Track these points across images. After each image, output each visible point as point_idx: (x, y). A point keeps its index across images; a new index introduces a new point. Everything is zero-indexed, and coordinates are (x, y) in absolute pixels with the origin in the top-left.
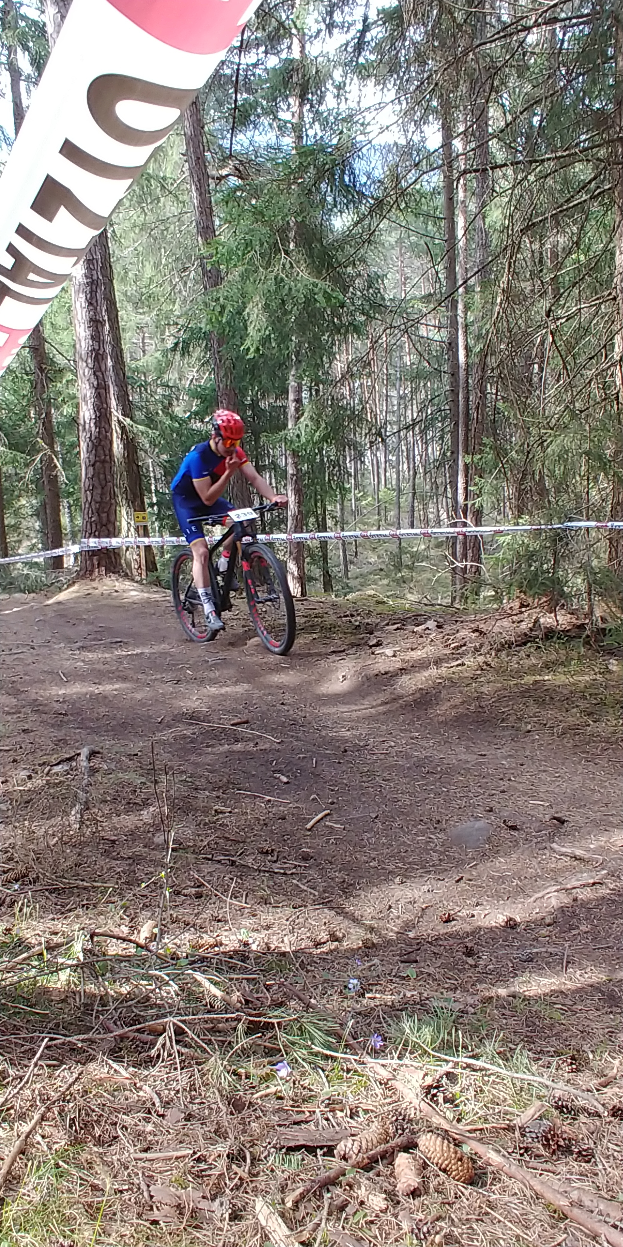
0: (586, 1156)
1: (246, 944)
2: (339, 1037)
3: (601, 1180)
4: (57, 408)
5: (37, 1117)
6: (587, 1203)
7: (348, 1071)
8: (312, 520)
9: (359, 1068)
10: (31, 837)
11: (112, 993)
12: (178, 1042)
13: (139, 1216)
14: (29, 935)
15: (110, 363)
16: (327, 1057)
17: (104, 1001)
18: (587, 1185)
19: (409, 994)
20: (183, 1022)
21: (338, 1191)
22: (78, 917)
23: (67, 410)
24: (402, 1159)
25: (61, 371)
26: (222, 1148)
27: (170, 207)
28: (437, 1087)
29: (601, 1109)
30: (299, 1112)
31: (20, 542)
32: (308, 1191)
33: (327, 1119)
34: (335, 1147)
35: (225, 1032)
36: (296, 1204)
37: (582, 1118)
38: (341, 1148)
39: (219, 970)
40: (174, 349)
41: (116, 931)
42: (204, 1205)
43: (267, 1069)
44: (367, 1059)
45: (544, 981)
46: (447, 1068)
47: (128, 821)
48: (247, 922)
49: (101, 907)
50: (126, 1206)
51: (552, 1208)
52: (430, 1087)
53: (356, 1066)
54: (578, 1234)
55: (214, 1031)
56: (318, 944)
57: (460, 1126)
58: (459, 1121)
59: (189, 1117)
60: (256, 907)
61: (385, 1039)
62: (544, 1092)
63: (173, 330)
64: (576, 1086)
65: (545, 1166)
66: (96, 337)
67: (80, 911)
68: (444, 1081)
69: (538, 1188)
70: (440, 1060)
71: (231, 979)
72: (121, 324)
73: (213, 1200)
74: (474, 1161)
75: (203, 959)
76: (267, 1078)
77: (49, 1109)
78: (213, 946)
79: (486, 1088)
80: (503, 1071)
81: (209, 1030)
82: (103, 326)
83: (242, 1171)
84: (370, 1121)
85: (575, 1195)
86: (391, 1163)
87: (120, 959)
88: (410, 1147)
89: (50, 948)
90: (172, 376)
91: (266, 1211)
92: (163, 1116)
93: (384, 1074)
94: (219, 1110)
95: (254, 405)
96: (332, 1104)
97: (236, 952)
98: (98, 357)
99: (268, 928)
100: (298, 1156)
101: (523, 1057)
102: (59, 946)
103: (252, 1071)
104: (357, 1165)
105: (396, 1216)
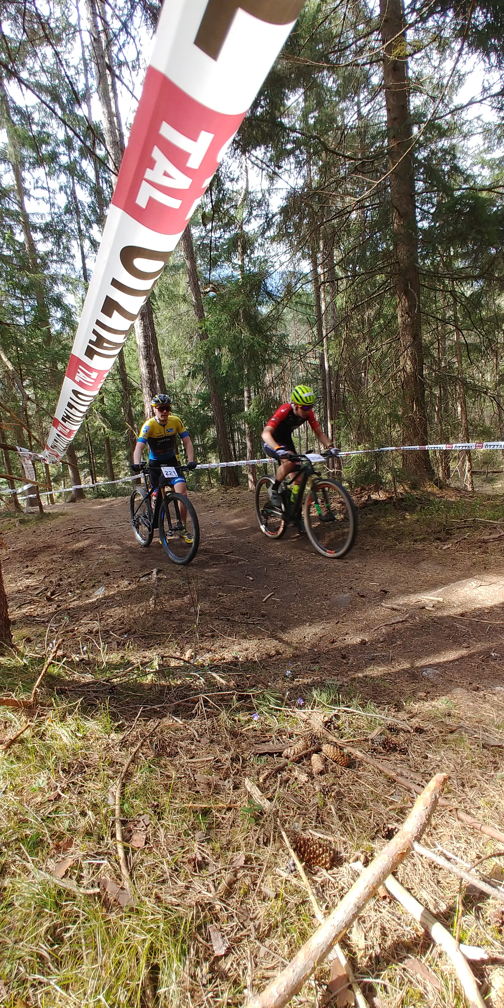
0: (404, 752)
1: (237, 658)
2: (282, 700)
3: (411, 763)
4: (134, 407)
5: (139, 744)
6: (405, 774)
7: (287, 716)
8: (259, 454)
9: (292, 714)
10: (131, 612)
11: (173, 684)
12: (205, 706)
13: (190, 789)
14: (133, 659)
15: (158, 384)
16: (277, 710)
17: (169, 687)
18: (405, 765)
19: (315, 678)
20: (207, 696)
21: (284, 773)
22: (155, 649)
23: (138, 408)
24: (315, 757)
25: (135, 390)
26: (228, 755)
27: (183, 307)
28: (330, 722)
29: (409, 729)
30: (264, 737)
31: (120, 472)
32: (270, 774)
33: (278, 740)
34: (282, 752)
35: (228, 701)
36: (265, 780)
37: (401, 734)
38: (285, 752)
39: (224, 671)
40: (188, 376)
41: (174, 655)
42: (220, 783)
43: (249, 717)
44: (296, 710)
45: (380, 669)
46: (335, 712)
47: (177, 602)
48: (236, 648)
49: (166, 644)
50: (183, 785)
51: (388, 777)
52: (327, 722)
53: (291, 713)
54: (401, 789)
55: (222, 700)
56: (270, 657)
57: (342, 740)
58: (342, 738)
59: (212, 741)
60: (241, 640)
61: (304, 700)
62: (382, 722)
63: (188, 366)
64: (398, 718)
65: (384, 757)
66: (151, 372)
67: (156, 646)
68: (334, 718)
69: (381, 768)
70: (331, 709)
71: (229, 675)
72: (163, 365)
73: (225, 780)
74: (349, 757)
75: (216, 666)
76: (249, 721)
77: (145, 740)
78: (220, 660)
79: (354, 721)
80: (362, 713)
81: (220, 700)
82: (154, 367)
83: (238, 766)
84: (299, 740)
85: (399, 770)
86: (310, 759)
87: (176, 668)
88: (318, 751)
89: (143, 664)
90: (188, 389)
91: (250, 784)
92: (199, 741)
93: (305, 717)
94: (226, 738)
95: (228, 401)
96: (280, 732)
97: (232, 662)
98: (152, 382)
99: (247, 650)
100: (265, 758)
101: (371, 706)
102: (147, 663)
103: (241, 718)
104: (293, 761)
105: (313, 784)
